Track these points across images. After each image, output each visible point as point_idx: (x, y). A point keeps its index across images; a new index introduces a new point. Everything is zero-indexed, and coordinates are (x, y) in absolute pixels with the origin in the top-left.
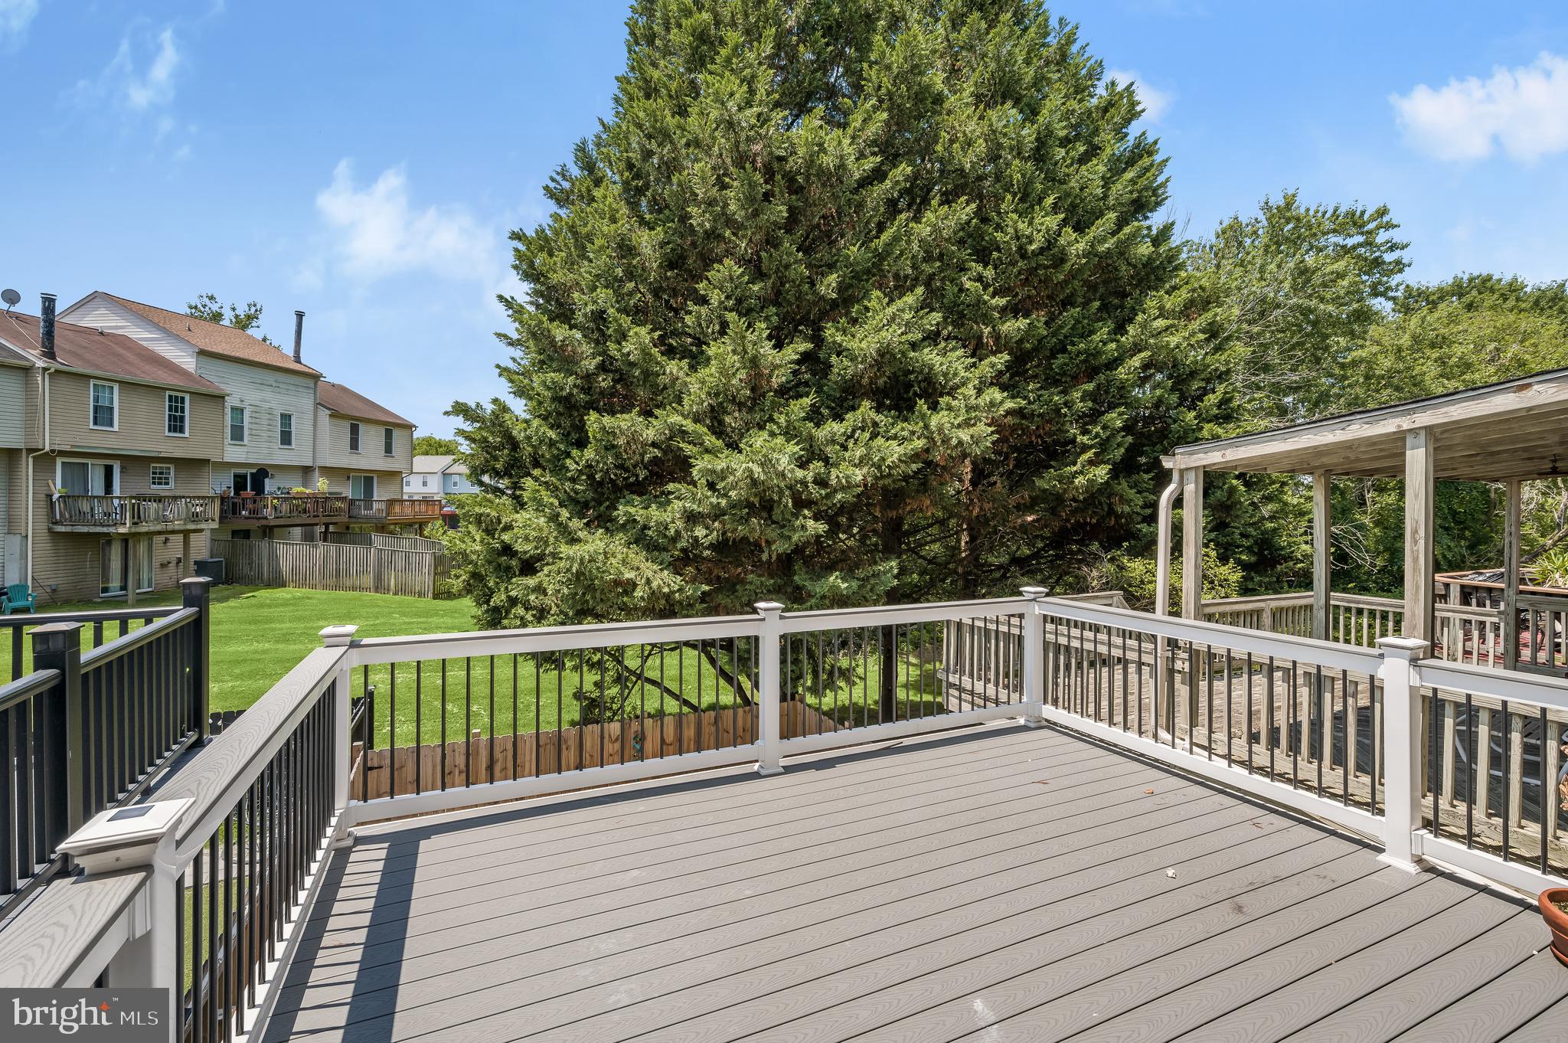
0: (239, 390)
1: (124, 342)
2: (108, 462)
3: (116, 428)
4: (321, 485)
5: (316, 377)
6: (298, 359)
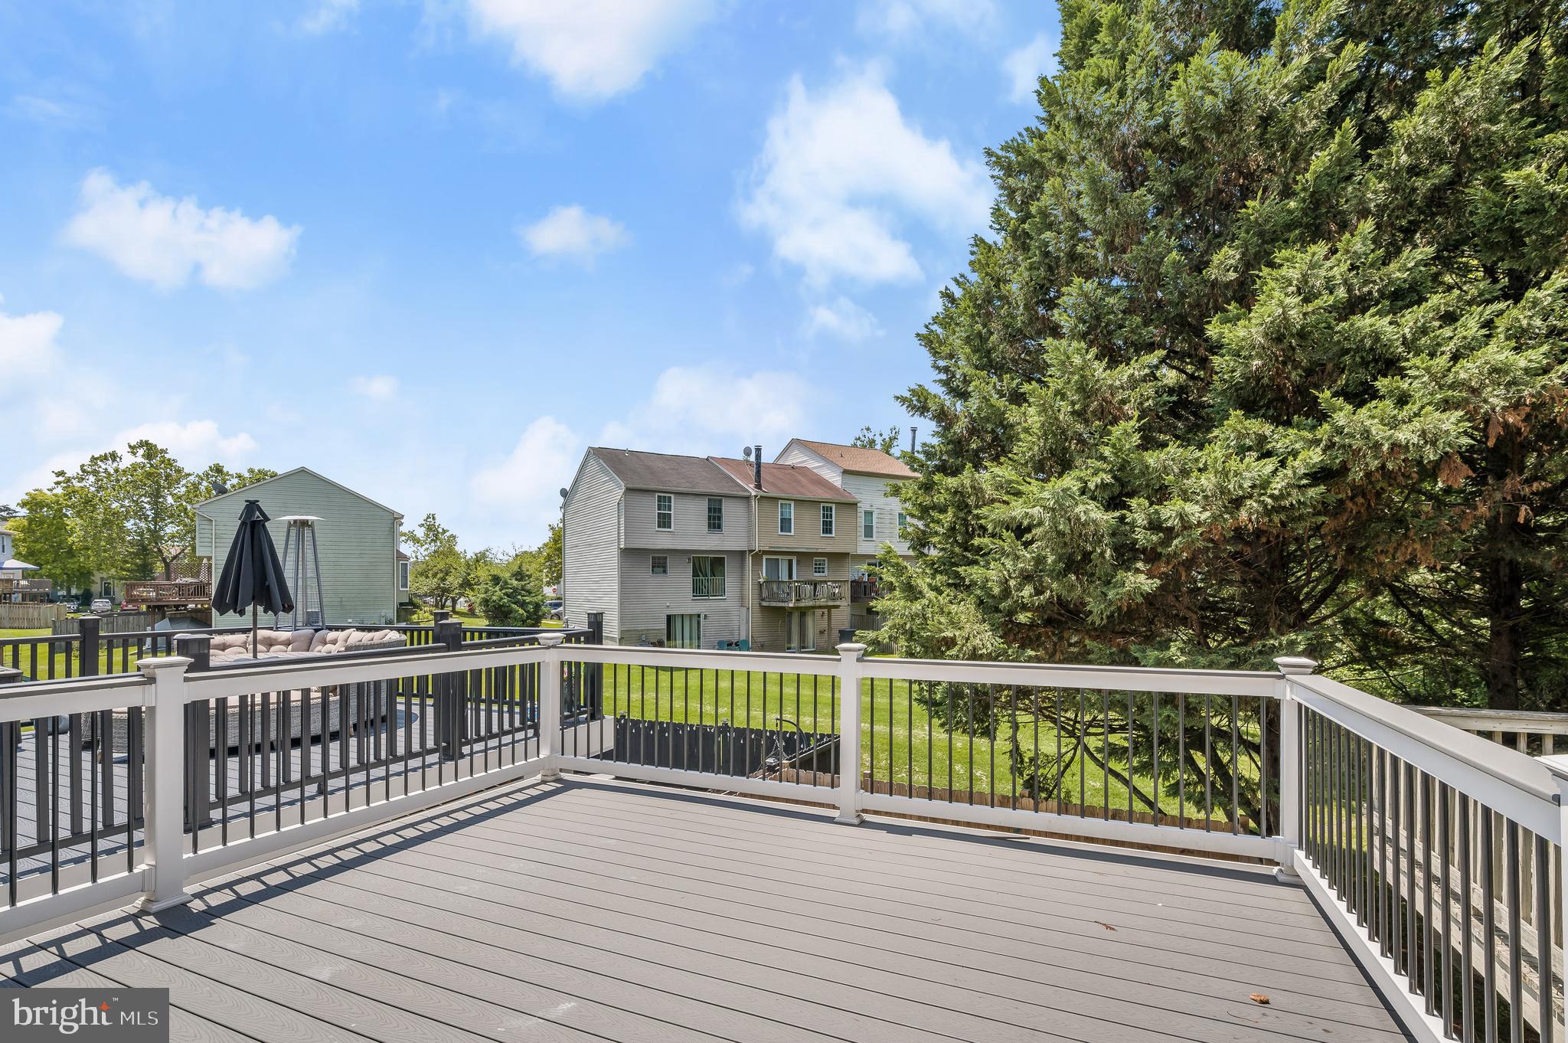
0: (868, 497)
1: (804, 471)
2: (790, 558)
3: (793, 533)
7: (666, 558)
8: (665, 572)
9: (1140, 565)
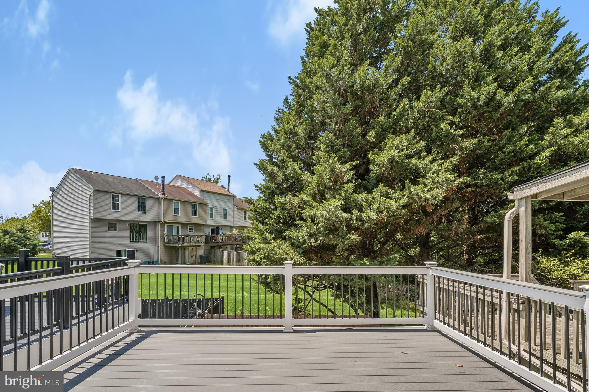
0: (212, 202)
1: (183, 189)
2: (178, 225)
3: (179, 215)
4: (235, 232)
5: (233, 196)
6: (229, 191)
7: (116, 224)
8: (115, 230)
9: (353, 232)
